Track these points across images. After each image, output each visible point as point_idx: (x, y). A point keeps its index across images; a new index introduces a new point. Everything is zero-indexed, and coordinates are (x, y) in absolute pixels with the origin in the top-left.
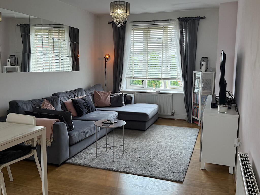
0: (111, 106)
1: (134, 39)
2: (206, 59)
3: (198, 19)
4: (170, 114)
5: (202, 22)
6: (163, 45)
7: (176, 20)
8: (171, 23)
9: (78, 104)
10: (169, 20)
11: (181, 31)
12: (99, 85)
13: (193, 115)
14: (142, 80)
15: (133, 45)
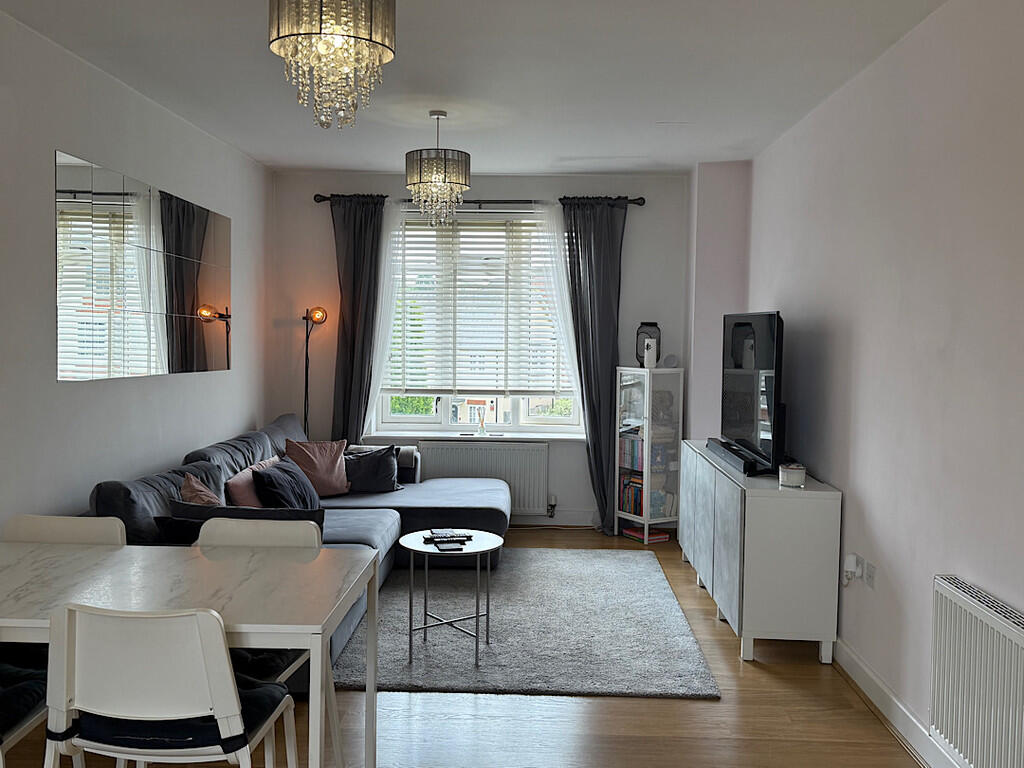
0: (350, 490)
1: (407, 258)
2: (653, 329)
3: (622, 203)
4: (543, 510)
5: (634, 214)
6: (507, 281)
7: (553, 205)
8: (538, 210)
9: (276, 488)
10: (530, 202)
11: (570, 238)
12: (292, 416)
13: (620, 509)
14: (435, 396)
15: (404, 276)
